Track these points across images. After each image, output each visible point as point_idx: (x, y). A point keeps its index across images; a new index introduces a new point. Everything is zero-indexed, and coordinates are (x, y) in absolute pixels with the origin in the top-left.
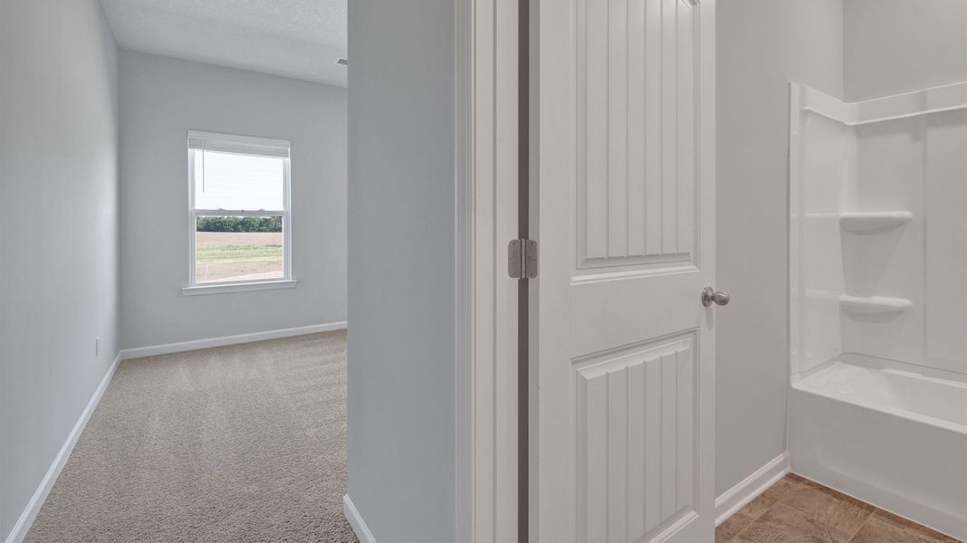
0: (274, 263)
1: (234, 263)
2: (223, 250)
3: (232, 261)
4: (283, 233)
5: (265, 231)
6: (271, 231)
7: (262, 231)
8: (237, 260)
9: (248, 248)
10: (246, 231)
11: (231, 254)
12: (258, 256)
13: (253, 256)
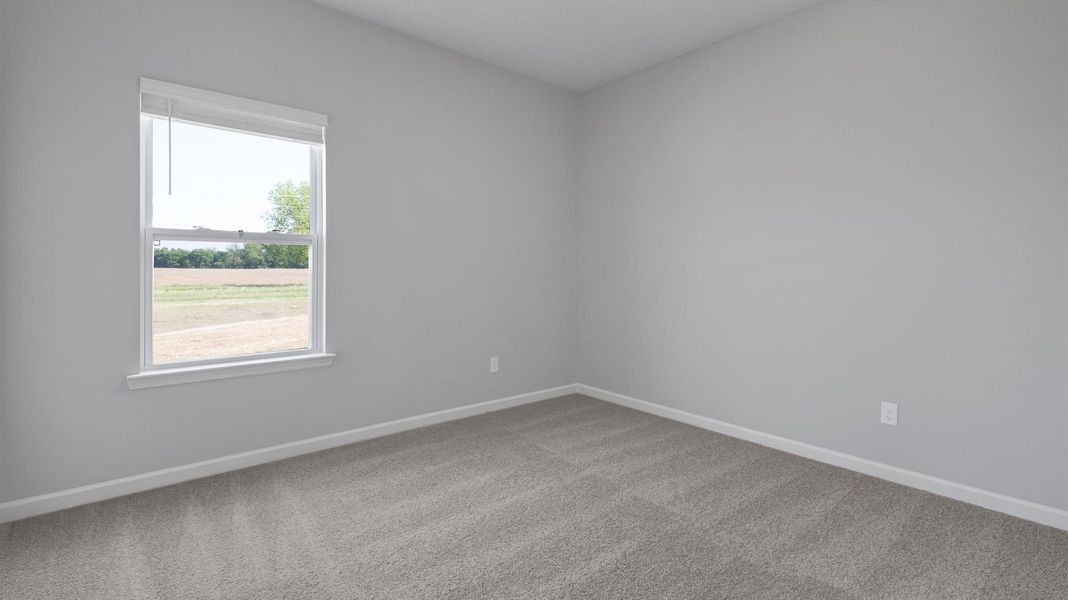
0: (237, 307)
1: (184, 307)
2: (167, 290)
3: (180, 304)
4: (309, 271)
5: (221, 267)
6: (228, 267)
7: (216, 267)
8: (188, 304)
9: (200, 288)
10: (196, 267)
11: (178, 296)
12: (215, 298)
13: (209, 299)
